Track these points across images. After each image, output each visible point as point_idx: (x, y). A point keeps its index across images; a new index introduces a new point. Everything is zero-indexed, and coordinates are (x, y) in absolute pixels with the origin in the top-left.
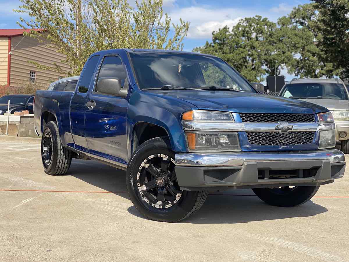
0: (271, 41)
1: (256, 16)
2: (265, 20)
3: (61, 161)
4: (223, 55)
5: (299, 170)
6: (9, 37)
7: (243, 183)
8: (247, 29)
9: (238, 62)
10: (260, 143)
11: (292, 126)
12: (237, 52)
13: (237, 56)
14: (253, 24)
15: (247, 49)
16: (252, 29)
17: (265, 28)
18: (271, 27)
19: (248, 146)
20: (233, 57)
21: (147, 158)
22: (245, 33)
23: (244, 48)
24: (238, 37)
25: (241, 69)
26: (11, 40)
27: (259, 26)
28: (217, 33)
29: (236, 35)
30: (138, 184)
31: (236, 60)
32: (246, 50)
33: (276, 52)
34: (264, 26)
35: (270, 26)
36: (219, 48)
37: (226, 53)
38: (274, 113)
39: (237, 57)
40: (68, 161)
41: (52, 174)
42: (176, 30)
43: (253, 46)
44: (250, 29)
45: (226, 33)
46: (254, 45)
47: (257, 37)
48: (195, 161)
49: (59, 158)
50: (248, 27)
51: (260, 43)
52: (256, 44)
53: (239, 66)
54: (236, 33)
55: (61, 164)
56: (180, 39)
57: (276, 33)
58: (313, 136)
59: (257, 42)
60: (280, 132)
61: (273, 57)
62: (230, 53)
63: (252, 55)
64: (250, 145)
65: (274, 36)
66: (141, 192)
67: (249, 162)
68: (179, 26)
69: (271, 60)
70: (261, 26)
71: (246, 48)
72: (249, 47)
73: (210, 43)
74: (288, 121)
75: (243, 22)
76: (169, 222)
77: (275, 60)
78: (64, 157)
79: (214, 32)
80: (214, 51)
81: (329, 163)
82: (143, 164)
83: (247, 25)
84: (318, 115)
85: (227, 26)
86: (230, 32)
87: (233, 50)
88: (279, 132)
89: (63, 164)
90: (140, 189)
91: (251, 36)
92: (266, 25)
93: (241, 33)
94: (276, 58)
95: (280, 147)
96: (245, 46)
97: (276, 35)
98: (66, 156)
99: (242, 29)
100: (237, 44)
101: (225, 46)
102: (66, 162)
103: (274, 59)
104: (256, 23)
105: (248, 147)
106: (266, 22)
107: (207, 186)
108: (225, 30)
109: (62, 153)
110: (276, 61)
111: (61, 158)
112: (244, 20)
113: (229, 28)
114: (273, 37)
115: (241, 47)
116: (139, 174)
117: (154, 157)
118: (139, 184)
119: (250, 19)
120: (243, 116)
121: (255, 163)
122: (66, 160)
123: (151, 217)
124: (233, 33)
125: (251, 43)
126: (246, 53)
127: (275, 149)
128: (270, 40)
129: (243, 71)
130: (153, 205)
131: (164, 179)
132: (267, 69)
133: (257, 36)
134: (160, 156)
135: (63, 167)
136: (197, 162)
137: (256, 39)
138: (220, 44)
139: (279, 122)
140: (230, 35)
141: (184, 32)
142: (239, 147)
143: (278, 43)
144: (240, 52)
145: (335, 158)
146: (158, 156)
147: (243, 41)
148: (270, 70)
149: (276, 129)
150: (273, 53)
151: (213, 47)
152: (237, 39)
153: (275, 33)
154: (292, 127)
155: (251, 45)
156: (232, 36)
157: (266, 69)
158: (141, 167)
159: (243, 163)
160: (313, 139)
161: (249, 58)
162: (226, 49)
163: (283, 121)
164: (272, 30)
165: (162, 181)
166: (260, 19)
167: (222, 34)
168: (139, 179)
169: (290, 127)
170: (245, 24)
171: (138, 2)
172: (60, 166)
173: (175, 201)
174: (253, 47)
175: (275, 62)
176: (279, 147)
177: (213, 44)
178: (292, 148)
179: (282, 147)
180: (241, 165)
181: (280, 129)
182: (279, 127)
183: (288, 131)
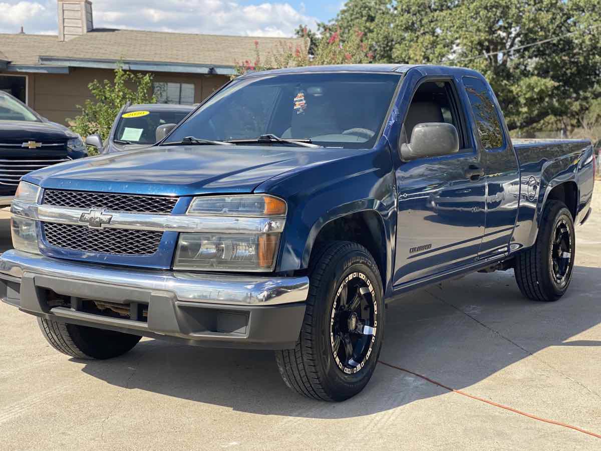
11: (109, 217)
60: (90, 226)
64: (44, 244)
67: (27, 274)
88: (87, 226)
95: (85, 255)
121: (33, 276)
127: (75, 258)
149: (81, 220)
169: (105, 219)
176: (82, 255)
178: (105, 258)
179: (88, 255)
180: (21, 277)
181: (87, 221)
182: (87, 217)
183: (103, 226)
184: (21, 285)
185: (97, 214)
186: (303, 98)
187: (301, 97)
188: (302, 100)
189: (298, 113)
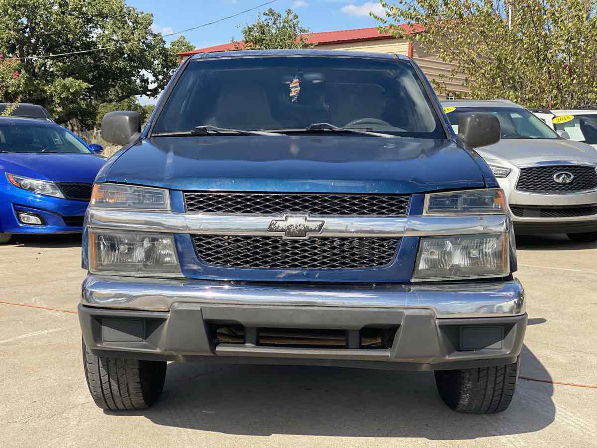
10: (229, 262)
19: (195, 267)
60: (284, 237)
64: (198, 265)
67: (184, 304)
74: (313, 211)
84: (427, 196)
88: (281, 237)
95: (281, 273)
105: (195, 271)
121: (197, 307)
139: (282, 215)
142: (179, 269)
149: (272, 230)
159: (172, 306)
163: (295, 210)
169: (313, 225)
176: (276, 274)
178: (317, 276)
179: (286, 274)
180: (167, 310)
181: (283, 230)
182: (280, 226)
183: (309, 235)
184: (168, 321)
185: (296, 221)
186: (298, 84)
187: (296, 83)
188: (296, 87)
189: (293, 101)
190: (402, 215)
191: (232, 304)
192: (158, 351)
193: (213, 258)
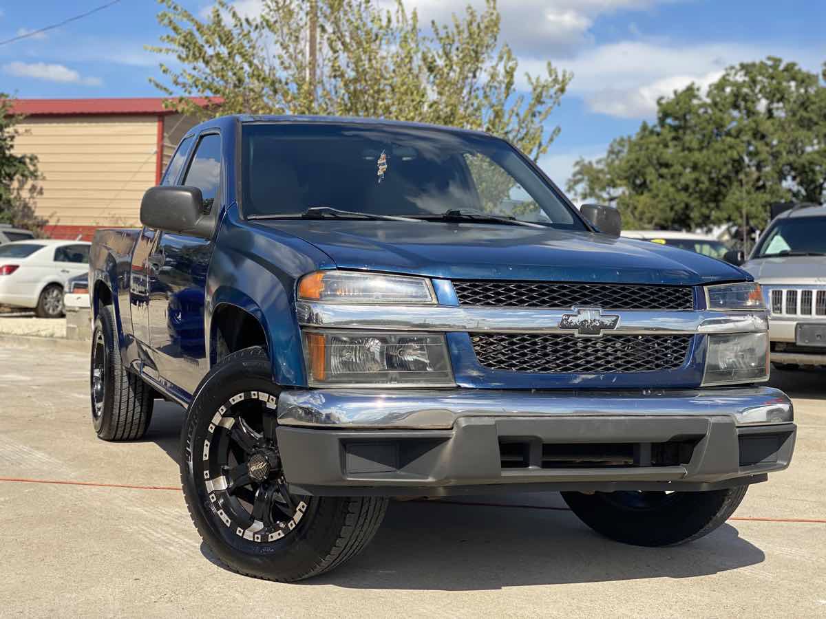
0: (805, 118)
1: (769, 58)
2: (790, 67)
3: (124, 406)
4: (681, 154)
5: (638, 444)
6: (160, 116)
7: (456, 477)
8: (745, 90)
9: (720, 170)
10: (514, 366)
11: (614, 318)
12: (718, 146)
13: (718, 156)
14: (759, 78)
15: (745, 138)
16: (757, 90)
17: (790, 87)
18: (804, 85)
19: (475, 373)
20: (709, 159)
21: (225, 402)
22: (739, 100)
23: (737, 137)
24: (721, 110)
25: (728, 188)
26: (163, 121)
27: (774, 82)
28: (670, 101)
29: (715, 104)
30: (205, 472)
31: (714, 167)
32: (743, 142)
33: (816, 147)
34: (789, 81)
35: (803, 81)
36: (675, 139)
37: (690, 150)
38: (562, 280)
39: (718, 160)
40: (141, 405)
41: (105, 438)
42: (535, 89)
43: (758, 132)
44: (753, 91)
45: (690, 100)
46: (761, 128)
47: (770, 112)
48: (324, 412)
49: (117, 398)
50: (746, 85)
51: (777, 123)
52: (767, 126)
53: (723, 181)
54: (718, 99)
55: (123, 412)
56: (543, 113)
57: (817, 100)
58: (684, 348)
59: (769, 123)
60: (577, 335)
61: (809, 157)
62: (701, 149)
63: (756, 153)
64: (479, 370)
65: (813, 107)
66: (213, 495)
67: (473, 419)
68: (542, 81)
69: (804, 166)
70: (779, 83)
71: (740, 136)
72: (750, 133)
73: (650, 125)
74: (604, 305)
75: (736, 74)
76: (277, 581)
77: (812, 166)
78: (132, 394)
79: (662, 98)
80: (661, 146)
81: (731, 425)
82: (217, 419)
83: (744, 81)
84: (705, 288)
85: (693, 84)
86: (700, 99)
87: (709, 143)
88: (572, 335)
89: (130, 414)
90: (210, 486)
91: (755, 107)
92: (794, 79)
93: (728, 100)
94: (816, 162)
95: (576, 378)
96: (740, 132)
97: (818, 105)
98: (135, 394)
99: (732, 91)
100: (719, 126)
101: (688, 132)
102: (138, 409)
103: (811, 163)
104: (766, 75)
105: (474, 377)
106: (793, 72)
107: (350, 484)
108: (688, 93)
109: (126, 385)
110: (817, 168)
111: (124, 399)
112: (738, 67)
113: (698, 89)
114: (809, 109)
115: (728, 134)
116: (209, 444)
117: (243, 399)
118: (207, 472)
119: (754, 65)
120: (464, 289)
121: (491, 421)
122: (137, 404)
123: (235, 565)
124: (708, 101)
125: (753, 125)
126: (740, 149)
127: (557, 384)
128: (801, 116)
129: (734, 194)
130: (239, 532)
131: (267, 461)
132: (795, 188)
133: (771, 107)
134: (256, 397)
135: (129, 420)
136: (328, 416)
137: (767, 115)
138: (676, 129)
139: (572, 308)
140: (701, 106)
141: (554, 96)
142: (451, 376)
143: (821, 123)
144: (726, 147)
145: (770, 412)
146: (253, 397)
147: (733, 119)
148: (803, 192)
149: (563, 327)
150: (809, 149)
151: (658, 134)
152: (719, 114)
153: (814, 99)
154: (616, 321)
155: (752, 129)
156: (706, 109)
157: (791, 187)
158: (214, 427)
159: (456, 422)
160: (683, 355)
161: (750, 161)
162: (691, 139)
163: (585, 303)
164: (806, 91)
165: (261, 466)
166: (779, 66)
167: (681, 104)
168: (207, 458)
169: (608, 321)
170: (740, 78)
171: (436, 24)
172: (122, 419)
173: (292, 522)
174: (760, 136)
175: (813, 171)
176: (571, 379)
177: (658, 129)
178: (614, 380)
179: (583, 379)
180: (449, 427)
181: (576, 327)
182: (574, 321)
183: (603, 332)
184: (451, 440)
185: (588, 315)
186: (385, 161)
187: (383, 159)
188: (383, 164)
189: (380, 181)
190: (689, 309)
191: (529, 416)
192: (430, 480)
193: (494, 362)
